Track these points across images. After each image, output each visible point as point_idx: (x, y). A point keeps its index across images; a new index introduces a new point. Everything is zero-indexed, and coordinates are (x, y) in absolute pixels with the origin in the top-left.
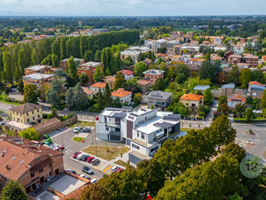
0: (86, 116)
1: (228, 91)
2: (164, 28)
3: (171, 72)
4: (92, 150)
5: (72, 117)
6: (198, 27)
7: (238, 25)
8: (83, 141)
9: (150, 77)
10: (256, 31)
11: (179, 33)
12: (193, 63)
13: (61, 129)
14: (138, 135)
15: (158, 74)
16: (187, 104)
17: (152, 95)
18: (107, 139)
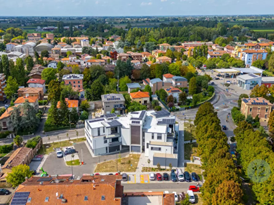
0: (56, 137)
1: (159, 85)
3: (87, 75)
4: (104, 167)
6: (43, 28)
7: (80, 26)
8: (83, 163)
10: (104, 31)
11: (36, 35)
12: (91, 64)
13: (37, 159)
14: (153, 137)
15: (80, 78)
16: (140, 102)
17: (108, 99)
18: (106, 152)
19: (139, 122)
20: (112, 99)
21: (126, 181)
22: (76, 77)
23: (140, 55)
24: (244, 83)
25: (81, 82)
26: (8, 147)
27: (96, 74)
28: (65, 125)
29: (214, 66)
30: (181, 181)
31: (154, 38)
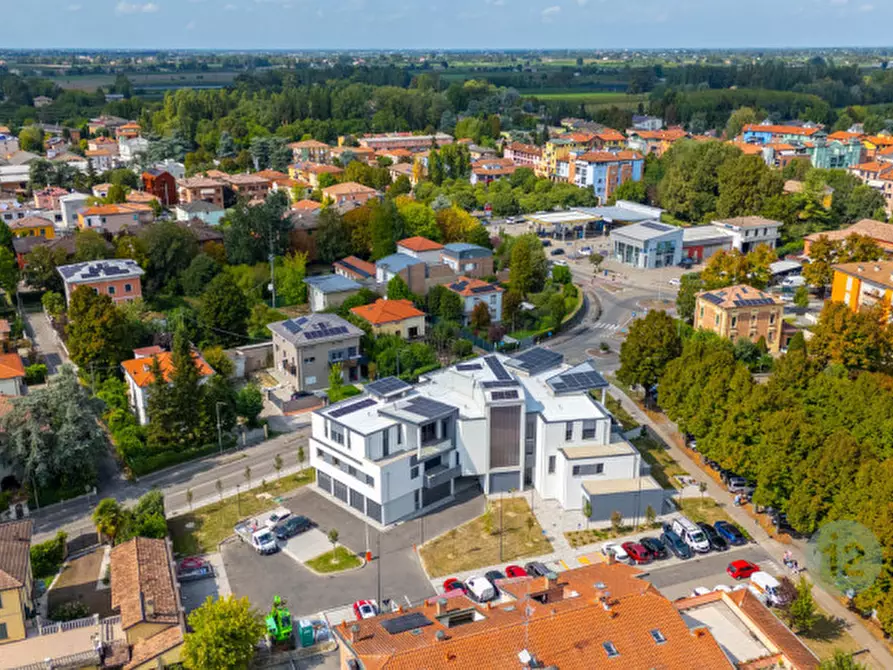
1: (414, 274)
4: (450, 556)
8: (368, 556)
10: (32, 104)
12: (104, 220)
13: (194, 573)
14: (569, 435)
15: (132, 272)
16: (398, 333)
17: (308, 335)
18: (413, 509)
19: (515, 394)
20: (320, 334)
22: (116, 270)
23: (259, 183)
25: (137, 287)
26: (46, 550)
27: (169, 256)
28: (201, 443)
29: (514, 207)
31: (259, 123)
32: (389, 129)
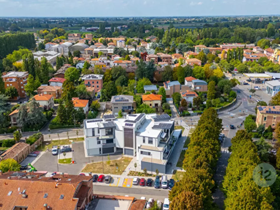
0: (56, 135)
1: (176, 88)
2: (56, 30)
3: (108, 76)
4: (92, 168)
5: (38, 138)
6: (88, 29)
7: (123, 26)
8: (73, 162)
9: (91, 83)
10: (144, 32)
11: (76, 35)
12: (118, 64)
13: (33, 155)
14: (144, 141)
15: (99, 78)
16: (151, 105)
17: (116, 101)
18: (99, 153)
19: (132, 125)
20: (120, 101)
21: (109, 183)
22: (95, 77)
23: (169, 57)
24: (272, 89)
26: (10, 141)
27: (117, 75)
28: (70, 124)
29: (246, 70)
30: (164, 188)
31: (191, 39)
32: (234, 42)
